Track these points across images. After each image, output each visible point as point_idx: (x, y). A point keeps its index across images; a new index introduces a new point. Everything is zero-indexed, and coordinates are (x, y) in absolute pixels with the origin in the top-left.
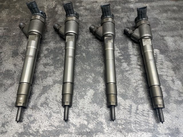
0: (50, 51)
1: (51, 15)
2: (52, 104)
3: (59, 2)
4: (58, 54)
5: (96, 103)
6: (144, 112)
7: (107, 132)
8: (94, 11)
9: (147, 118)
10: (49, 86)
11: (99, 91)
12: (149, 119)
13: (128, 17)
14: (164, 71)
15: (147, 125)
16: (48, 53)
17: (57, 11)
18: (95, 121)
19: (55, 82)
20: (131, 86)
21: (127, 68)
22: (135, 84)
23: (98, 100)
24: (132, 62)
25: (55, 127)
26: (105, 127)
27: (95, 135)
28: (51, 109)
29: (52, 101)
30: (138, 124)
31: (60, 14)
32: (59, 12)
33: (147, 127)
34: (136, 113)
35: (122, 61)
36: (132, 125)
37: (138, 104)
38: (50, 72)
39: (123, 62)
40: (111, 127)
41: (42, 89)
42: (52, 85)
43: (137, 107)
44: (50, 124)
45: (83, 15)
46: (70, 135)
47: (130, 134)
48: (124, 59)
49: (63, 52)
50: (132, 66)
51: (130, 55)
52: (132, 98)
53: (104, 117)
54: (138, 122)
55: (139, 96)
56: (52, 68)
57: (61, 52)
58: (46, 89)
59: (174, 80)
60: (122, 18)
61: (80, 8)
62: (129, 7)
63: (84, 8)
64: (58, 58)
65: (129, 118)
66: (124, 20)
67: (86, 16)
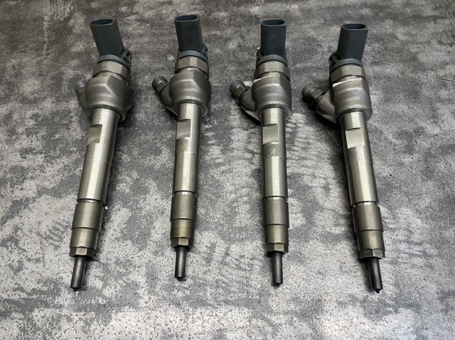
0: (40, 119)
1: (57, 35)
2: (27, 242)
3: (79, 5)
4: (60, 126)
5: (132, 239)
6: (242, 260)
7: (145, 305)
8: (162, 26)
9: (248, 275)
10: (28, 199)
11: (144, 213)
12: (252, 276)
13: (242, 37)
14: (309, 165)
15: (244, 290)
16: (35, 125)
17: (73, 27)
18: (122, 280)
19: (41, 192)
20: (221, 200)
21: (218, 158)
22: (233, 196)
23: (137, 233)
24: (234, 145)
25: (27, 293)
26: (141, 295)
27: (117, 312)
28: (24, 253)
29: (28, 234)
30: (223, 288)
31: (78, 34)
32: (77, 30)
33: (243, 296)
34: (223, 263)
35: (209, 142)
36: (209, 290)
37: (230, 240)
38: (34, 169)
39: (213, 144)
40: (156, 294)
41: (9, 206)
42: (33, 198)
43: (228, 249)
44: (17, 286)
45: (131, 35)
46: (58, 310)
47: (199, 310)
48: (215, 137)
49: (71, 122)
50: (231, 155)
51: (232, 128)
52: (220, 228)
53: (143, 272)
54: (223, 282)
55: (238, 222)
56: (40, 159)
57: (66, 122)
58: (18, 206)
59: (330, 186)
60: (227, 40)
61: (129, 18)
62: (249, 12)
63: (139, 18)
64: (57, 136)
65: (205, 273)
66: (231, 44)
67: (140, 36)
